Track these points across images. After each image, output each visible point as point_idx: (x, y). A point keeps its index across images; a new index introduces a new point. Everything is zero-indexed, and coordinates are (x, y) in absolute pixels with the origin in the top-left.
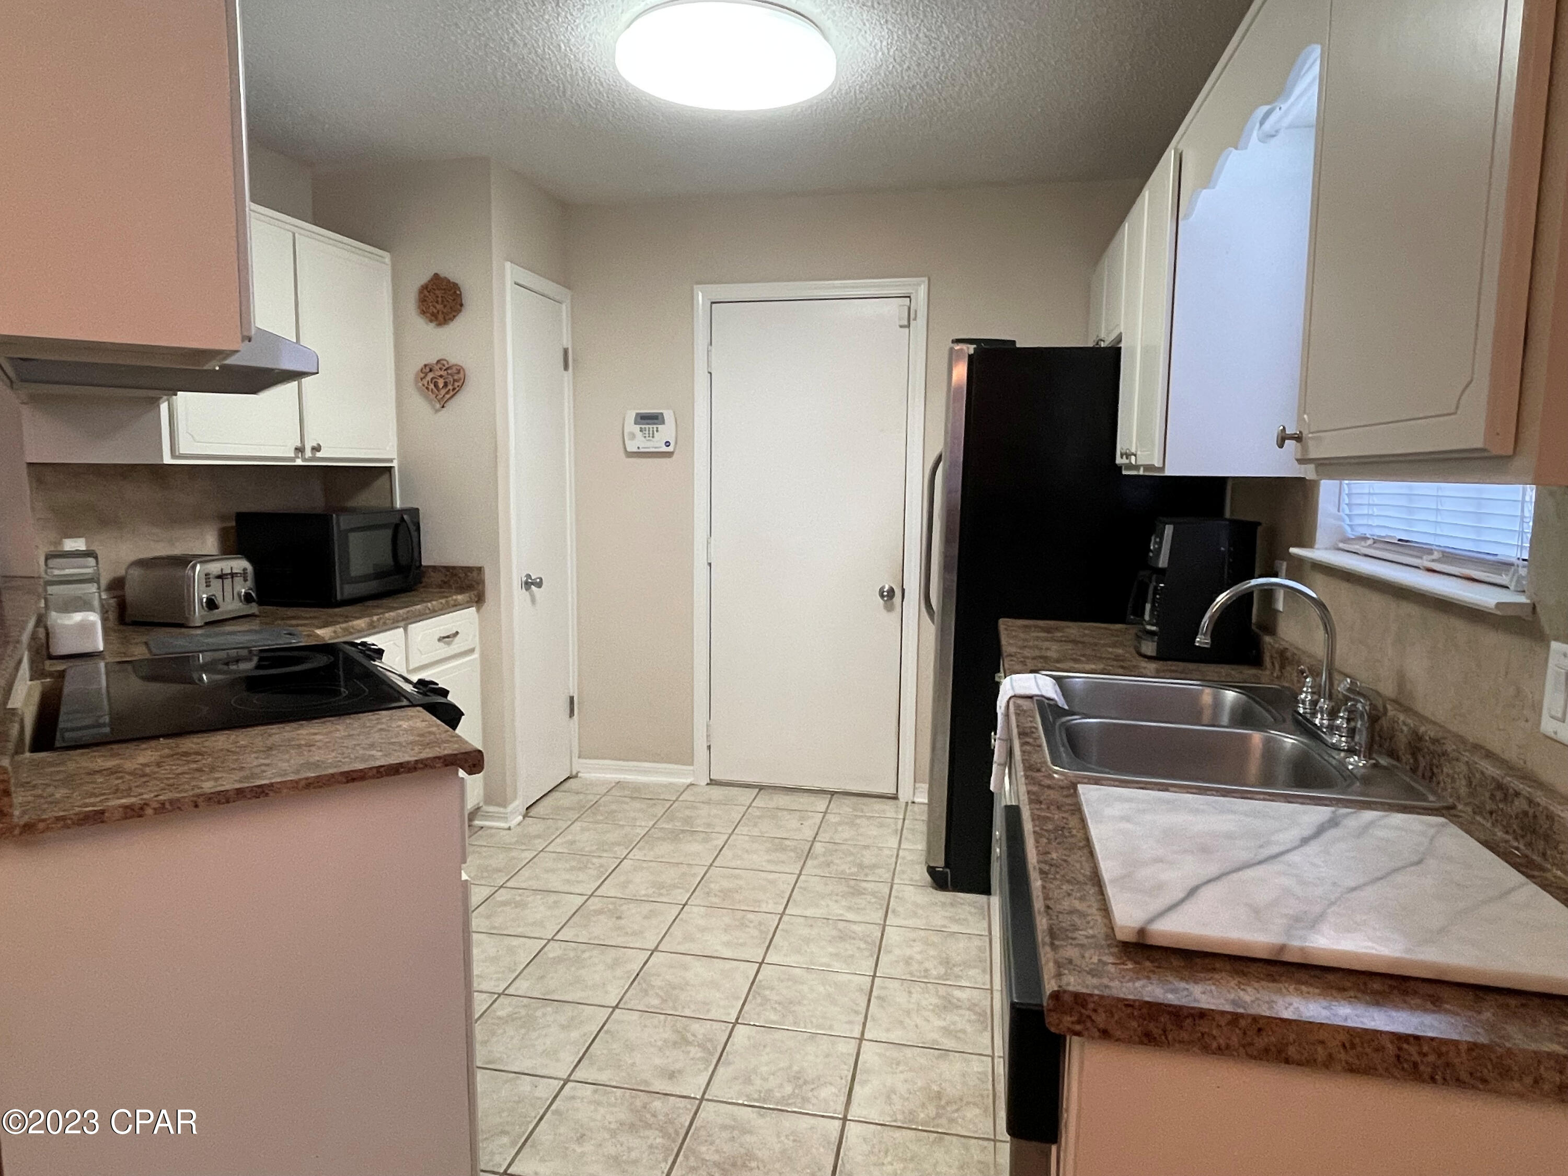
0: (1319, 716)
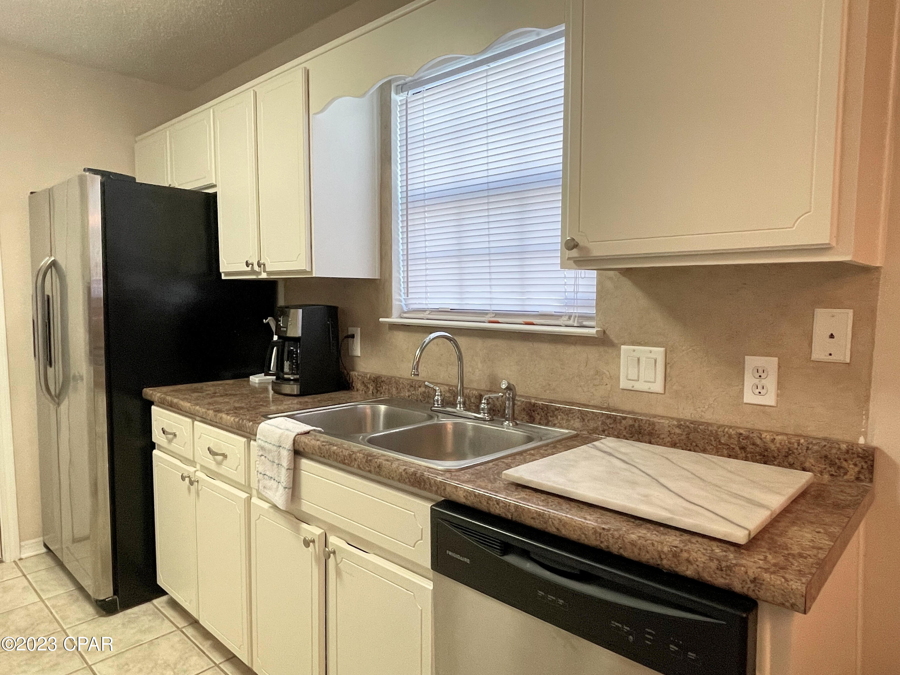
0: (458, 406)
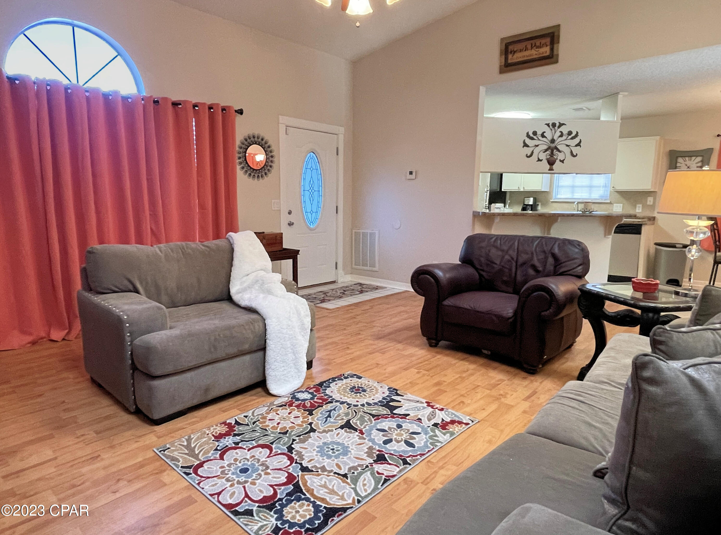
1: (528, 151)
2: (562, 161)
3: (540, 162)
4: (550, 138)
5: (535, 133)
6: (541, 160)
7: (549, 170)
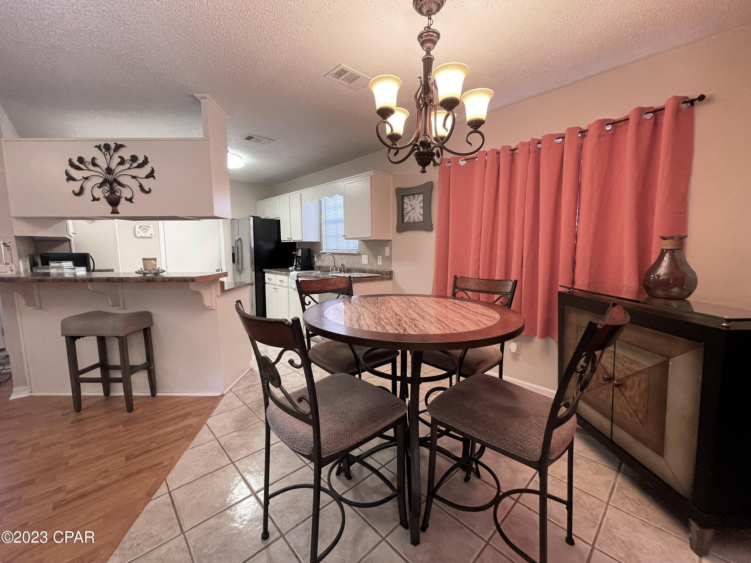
0: (334, 270)
1: (76, 186)
2: (130, 200)
3: (96, 202)
4: (105, 166)
5: (81, 160)
6: (98, 199)
7: (112, 213)
